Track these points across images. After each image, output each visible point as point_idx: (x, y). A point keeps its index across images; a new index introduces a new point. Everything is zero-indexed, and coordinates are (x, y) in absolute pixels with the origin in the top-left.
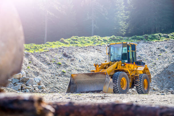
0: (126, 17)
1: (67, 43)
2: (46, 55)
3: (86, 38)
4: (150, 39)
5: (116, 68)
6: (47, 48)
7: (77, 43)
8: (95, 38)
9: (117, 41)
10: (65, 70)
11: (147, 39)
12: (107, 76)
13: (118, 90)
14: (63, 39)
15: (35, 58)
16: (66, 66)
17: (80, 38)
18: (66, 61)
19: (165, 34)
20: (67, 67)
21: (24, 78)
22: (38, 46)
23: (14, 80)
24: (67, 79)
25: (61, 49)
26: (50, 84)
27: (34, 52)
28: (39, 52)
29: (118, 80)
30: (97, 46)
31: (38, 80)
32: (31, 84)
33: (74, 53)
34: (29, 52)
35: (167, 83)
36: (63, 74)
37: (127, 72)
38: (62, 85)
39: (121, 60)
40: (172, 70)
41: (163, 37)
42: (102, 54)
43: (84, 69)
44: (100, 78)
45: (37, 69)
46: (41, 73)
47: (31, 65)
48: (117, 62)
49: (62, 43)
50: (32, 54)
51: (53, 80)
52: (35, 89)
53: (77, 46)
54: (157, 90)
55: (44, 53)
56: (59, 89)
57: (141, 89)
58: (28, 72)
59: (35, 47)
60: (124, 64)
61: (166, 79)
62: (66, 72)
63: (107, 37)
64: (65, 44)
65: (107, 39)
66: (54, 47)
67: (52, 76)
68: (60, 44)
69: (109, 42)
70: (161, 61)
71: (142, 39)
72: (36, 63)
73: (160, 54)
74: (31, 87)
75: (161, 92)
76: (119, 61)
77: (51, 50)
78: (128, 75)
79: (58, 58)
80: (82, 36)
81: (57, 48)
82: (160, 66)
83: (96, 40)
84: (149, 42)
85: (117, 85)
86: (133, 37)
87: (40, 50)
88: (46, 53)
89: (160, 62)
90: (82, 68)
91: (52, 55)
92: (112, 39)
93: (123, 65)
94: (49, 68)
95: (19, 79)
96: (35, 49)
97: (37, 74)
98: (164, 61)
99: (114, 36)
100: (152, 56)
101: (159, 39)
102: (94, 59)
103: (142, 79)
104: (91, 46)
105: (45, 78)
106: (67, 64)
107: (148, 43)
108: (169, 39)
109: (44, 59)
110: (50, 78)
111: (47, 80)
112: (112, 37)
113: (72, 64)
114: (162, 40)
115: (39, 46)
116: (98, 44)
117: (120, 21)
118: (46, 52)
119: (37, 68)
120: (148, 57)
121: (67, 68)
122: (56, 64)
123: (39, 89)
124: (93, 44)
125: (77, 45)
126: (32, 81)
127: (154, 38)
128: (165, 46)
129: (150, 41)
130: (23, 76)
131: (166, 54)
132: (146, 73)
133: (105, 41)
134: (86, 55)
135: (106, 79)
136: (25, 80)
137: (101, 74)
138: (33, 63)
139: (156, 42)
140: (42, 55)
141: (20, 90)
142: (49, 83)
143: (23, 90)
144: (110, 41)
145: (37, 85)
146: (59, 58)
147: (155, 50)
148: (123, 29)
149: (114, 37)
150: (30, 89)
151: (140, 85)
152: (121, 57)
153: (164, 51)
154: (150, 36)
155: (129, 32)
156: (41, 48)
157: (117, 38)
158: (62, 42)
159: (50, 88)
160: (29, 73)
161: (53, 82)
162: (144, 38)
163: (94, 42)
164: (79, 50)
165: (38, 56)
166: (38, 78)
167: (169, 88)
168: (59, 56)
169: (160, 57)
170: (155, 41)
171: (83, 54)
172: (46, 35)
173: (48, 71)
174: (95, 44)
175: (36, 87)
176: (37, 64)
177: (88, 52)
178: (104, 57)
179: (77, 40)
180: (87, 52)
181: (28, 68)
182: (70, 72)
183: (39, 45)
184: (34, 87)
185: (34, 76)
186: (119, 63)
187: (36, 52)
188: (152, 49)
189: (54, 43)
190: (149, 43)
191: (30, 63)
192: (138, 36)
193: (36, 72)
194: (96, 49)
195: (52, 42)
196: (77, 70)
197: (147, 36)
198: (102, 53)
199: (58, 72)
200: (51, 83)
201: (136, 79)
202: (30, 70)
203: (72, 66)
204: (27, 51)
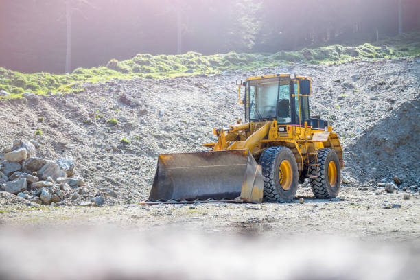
0: (255, 5)
1: (125, 71)
2: (79, 100)
3: (170, 57)
4: (317, 58)
5: (266, 137)
6: (78, 84)
7: (148, 71)
8: (191, 57)
9: (241, 65)
10: (128, 138)
11: (309, 59)
12: (249, 160)
13: (273, 190)
14: (115, 61)
15: (53, 109)
16: (128, 128)
17: (155, 57)
18: (128, 115)
19: (349, 48)
20: (133, 130)
21: (33, 160)
22: (57, 80)
23: (8, 166)
24: (135, 160)
25: (112, 84)
26: (95, 173)
27: (49, 93)
28: (60, 93)
29: (273, 166)
30: (197, 76)
31: (66, 164)
32: (50, 176)
33: (145, 96)
34: (36, 93)
35: (373, 166)
36: (124, 148)
37: (292, 147)
38: (122, 173)
39: (276, 118)
40: (383, 135)
41: (344, 54)
42: (210, 96)
43: (171, 134)
44: (231, 163)
45: (61, 137)
46: (70, 145)
47: (44, 127)
48: (268, 123)
49: (113, 71)
50: (45, 98)
51: (99, 161)
52: (61, 188)
53: (150, 77)
54: (352, 184)
55: (74, 96)
56: (116, 184)
57: (321, 186)
58: (39, 144)
59: (50, 80)
60: (285, 127)
61: (371, 157)
62: (129, 141)
63: (217, 55)
64: (119, 73)
65: (218, 61)
66: (95, 80)
67: (97, 153)
68: (110, 74)
69: (222, 67)
70: (346, 111)
71: (297, 60)
72: (56, 121)
73: (343, 95)
74: (51, 184)
75: (362, 188)
76: (272, 120)
77: (89, 88)
78: (295, 154)
79: (109, 107)
80: (160, 54)
81: (104, 83)
82: (346, 123)
83: (192, 63)
84: (315, 66)
85: (270, 180)
86: (277, 54)
87: (62, 87)
88: (78, 95)
89: (345, 114)
90: (167, 130)
91: (94, 102)
92: (229, 59)
93: (282, 129)
94: (89, 134)
95: (21, 163)
96: (50, 85)
97: (61, 148)
98: (354, 111)
99: (235, 54)
100: (326, 100)
101: (336, 59)
102: (192, 108)
103: (324, 162)
104: (182, 77)
105: (80, 157)
106: (130, 122)
107: (312, 68)
108: (358, 58)
109: (75, 110)
110: (93, 158)
111: (87, 163)
112: (229, 54)
113: (142, 122)
114: (342, 61)
115: (60, 79)
116: (199, 73)
117: (241, 16)
118: (79, 93)
119: (60, 134)
120: (316, 103)
121: (133, 133)
122: (105, 121)
123: (71, 186)
124: (186, 72)
125: (148, 75)
126: (52, 167)
127: (325, 55)
128: (351, 75)
129: (316, 64)
130: (28, 155)
131: (357, 94)
132: (332, 145)
133: (214, 64)
134: (174, 99)
135: (247, 166)
136: (35, 166)
137: (235, 154)
138: (48, 121)
139: (331, 65)
140: (68, 100)
141: (26, 191)
142: (92, 170)
143: (32, 191)
144: (224, 66)
145: (66, 178)
146: (111, 109)
147: (332, 86)
148: (248, 33)
149: (233, 55)
150: (50, 186)
151: (320, 177)
152: (274, 110)
153: (351, 87)
154: (314, 52)
155: (262, 42)
156: (65, 83)
157: (241, 57)
158: (112, 69)
159: (96, 182)
160: (41, 145)
161: (101, 166)
162: (303, 57)
163: (188, 67)
164: (156, 87)
165: (60, 104)
166: (66, 160)
167: (378, 178)
168: (108, 102)
169: (342, 101)
170: (327, 63)
171: (165, 97)
172: (69, 50)
173: (87, 139)
174: (191, 72)
175: (63, 181)
176: (59, 123)
177: (178, 91)
178: (216, 104)
179: (148, 63)
180: (175, 91)
181: (38, 133)
182: (140, 143)
183: (60, 76)
184: (58, 182)
185: (54, 153)
186: (272, 124)
187: (54, 92)
188: (323, 84)
189: (94, 71)
190: (315, 68)
191: (40, 121)
192: (288, 53)
193: (59, 143)
194: (196, 85)
195: (89, 68)
196: (156, 137)
197: (309, 53)
198: (210, 93)
199: (110, 143)
200: (96, 169)
201: (311, 163)
202: (42, 139)
203: (143, 127)
204: (30, 90)
